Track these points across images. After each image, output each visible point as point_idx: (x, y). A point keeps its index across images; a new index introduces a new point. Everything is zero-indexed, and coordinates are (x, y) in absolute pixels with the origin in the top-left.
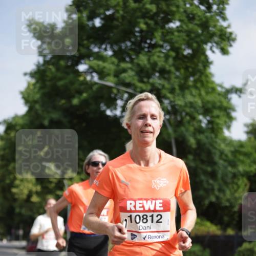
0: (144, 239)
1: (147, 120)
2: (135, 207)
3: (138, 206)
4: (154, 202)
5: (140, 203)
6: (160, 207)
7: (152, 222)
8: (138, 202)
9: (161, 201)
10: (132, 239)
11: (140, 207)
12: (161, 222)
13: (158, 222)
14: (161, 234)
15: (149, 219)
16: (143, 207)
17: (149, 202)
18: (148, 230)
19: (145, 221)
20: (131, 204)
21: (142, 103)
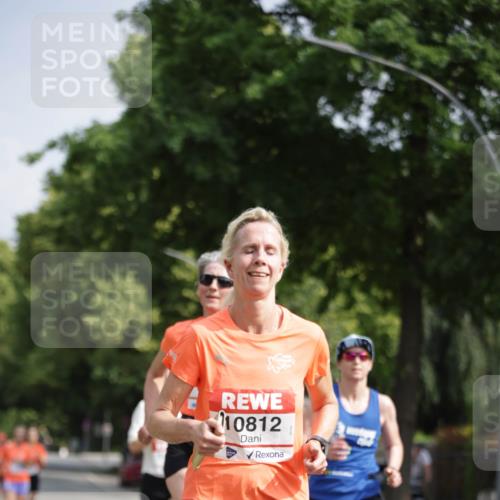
0: (249, 457)
1: (258, 255)
2: (235, 403)
3: (240, 402)
4: (267, 396)
5: (244, 398)
6: (278, 404)
7: (264, 429)
8: (240, 396)
9: (280, 395)
10: (229, 457)
11: (244, 405)
12: (279, 430)
13: (273, 429)
14: (278, 450)
15: (259, 424)
16: (249, 404)
17: (260, 396)
18: (256, 443)
19: (251, 427)
20: (229, 398)
21: (251, 226)
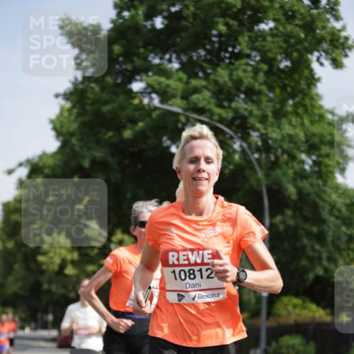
0: (194, 299)
1: (200, 164)
4: (201, 252)
5: (184, 255)
6: (209, 259)
8: (181, 254)
9: (210, 252)
10: (179, 301)
11: (184, 260)
12: (213, 278)
13: (208, 277)
14: (215, 292)
18: (198, 288)
19: (192, 276)
20: (173, 256)
